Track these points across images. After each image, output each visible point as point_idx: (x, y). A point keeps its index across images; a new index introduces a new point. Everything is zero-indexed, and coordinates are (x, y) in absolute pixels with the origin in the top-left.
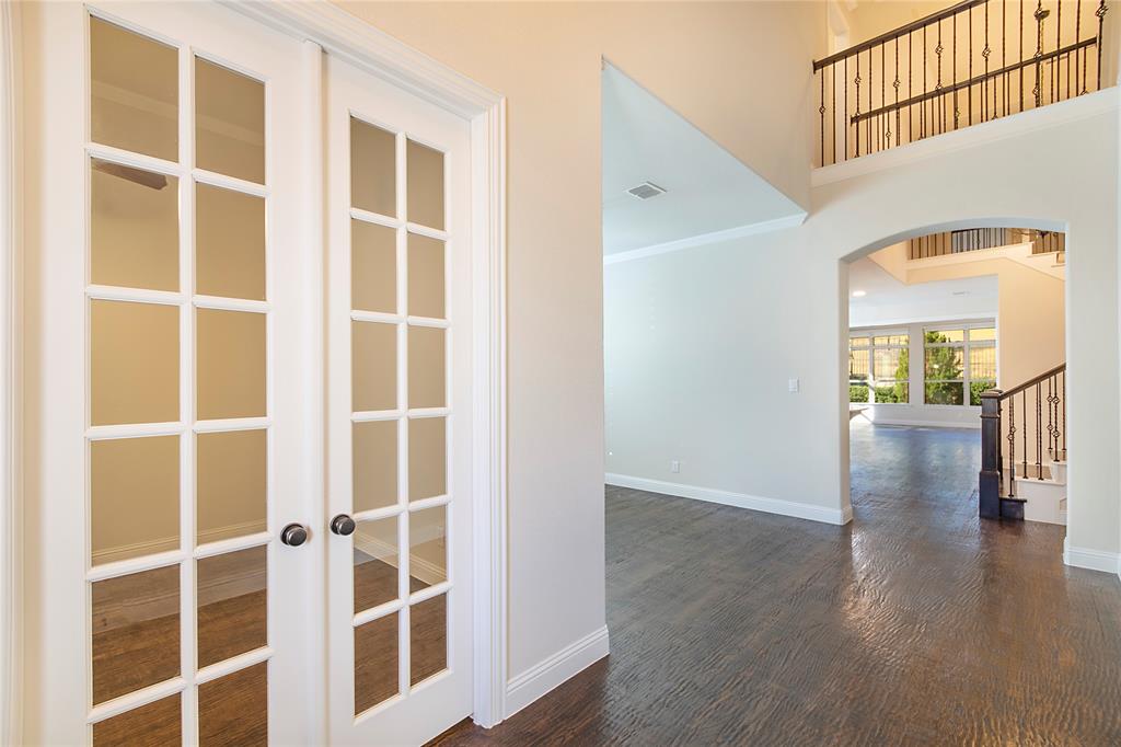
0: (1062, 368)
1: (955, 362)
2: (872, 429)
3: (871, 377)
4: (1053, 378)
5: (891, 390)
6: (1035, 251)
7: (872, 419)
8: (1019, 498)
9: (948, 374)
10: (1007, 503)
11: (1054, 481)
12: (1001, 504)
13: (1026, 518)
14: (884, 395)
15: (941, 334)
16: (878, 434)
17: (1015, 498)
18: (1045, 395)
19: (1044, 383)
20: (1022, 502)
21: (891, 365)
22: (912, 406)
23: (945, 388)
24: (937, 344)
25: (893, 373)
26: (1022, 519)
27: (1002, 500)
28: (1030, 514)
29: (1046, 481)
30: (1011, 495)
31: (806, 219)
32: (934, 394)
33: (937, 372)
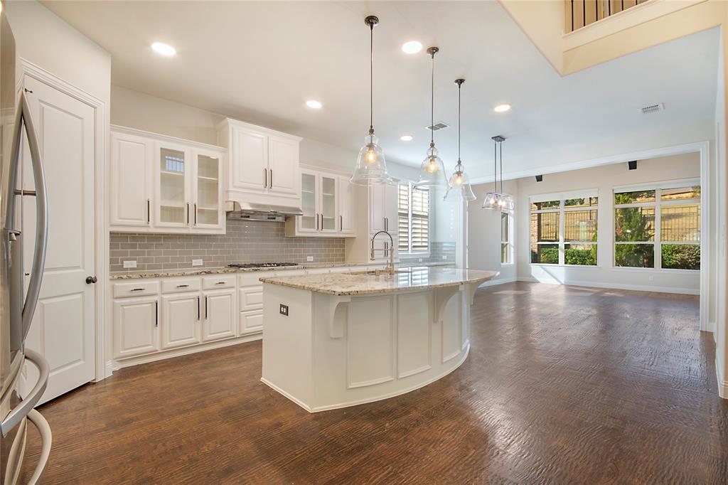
1: (646, 228)
3: (562, 239)
7: (563, 281)
9: (639, 238)
14: (582, 256)
22: (601, 268)
23: (636, 251)
32: (626, 255)
33: (629, 236)
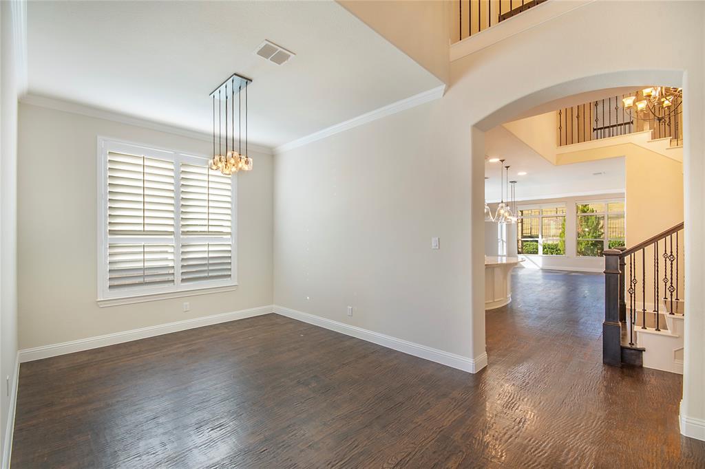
0: (681, 226)
1: (600, 227)
2: (540, 273)
3: (540, 236)
4: (668, 238)
5: (557, 245)
6: (654, 137)
7: (541, 266)
8: (638, 347)
9: (594, 235)
10: (628, 351)
11: (669, 332)
12: (622, 353)
13: (644, 366)
14: (552, 249)
15: (590, 207)
16: (545, 277)
17: (633, 347)
18: (661, 252)
19: (661, 242)
20: (641, 351)
21: (556, 228)
22: (568, 257)
23: (592, 244)
24: (588, 214)
25: (558, 234)
26: (641, 367)
27: (623, 348)
28: (648, 362)
29: (663, 332)
30: (631, 344)
31: (446, 91)
33: (587, 234)
